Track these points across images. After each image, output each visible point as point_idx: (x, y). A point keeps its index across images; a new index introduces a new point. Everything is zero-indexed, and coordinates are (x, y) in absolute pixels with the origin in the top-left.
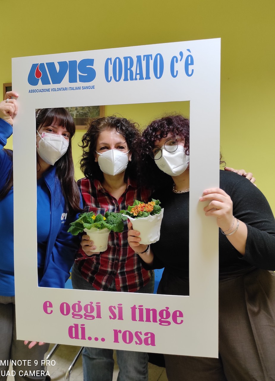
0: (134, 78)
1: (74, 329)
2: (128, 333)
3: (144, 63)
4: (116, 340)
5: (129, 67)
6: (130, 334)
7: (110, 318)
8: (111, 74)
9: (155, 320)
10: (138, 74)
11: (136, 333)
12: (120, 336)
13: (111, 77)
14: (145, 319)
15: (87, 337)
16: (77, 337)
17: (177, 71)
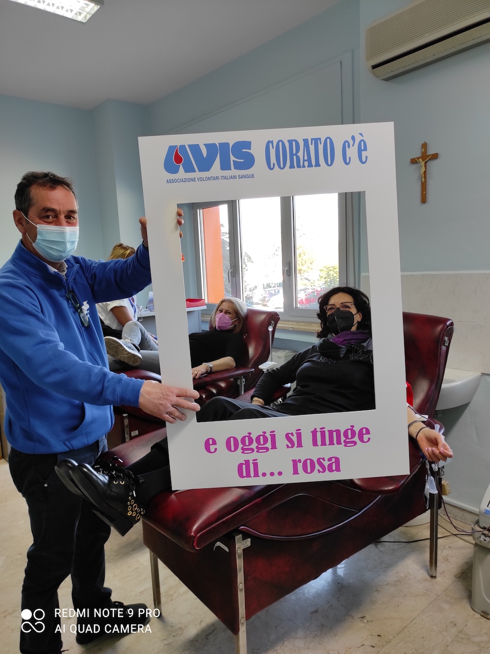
0: (302, 165)
1: (244, 466)
2: (308, 461)
3: (312, 148)
4: (296, 472)
5: (294, 152)
6: (312, 461)
7: (288, 447)
8: (273, 160)
9: (339, 443)
10: (306, 161)
11: (319, 460)
12: (300, 466)
13: (274, 164)
14: (327, 442)
15: (260, 474)
16: (248, 475)
17: (350, 158)
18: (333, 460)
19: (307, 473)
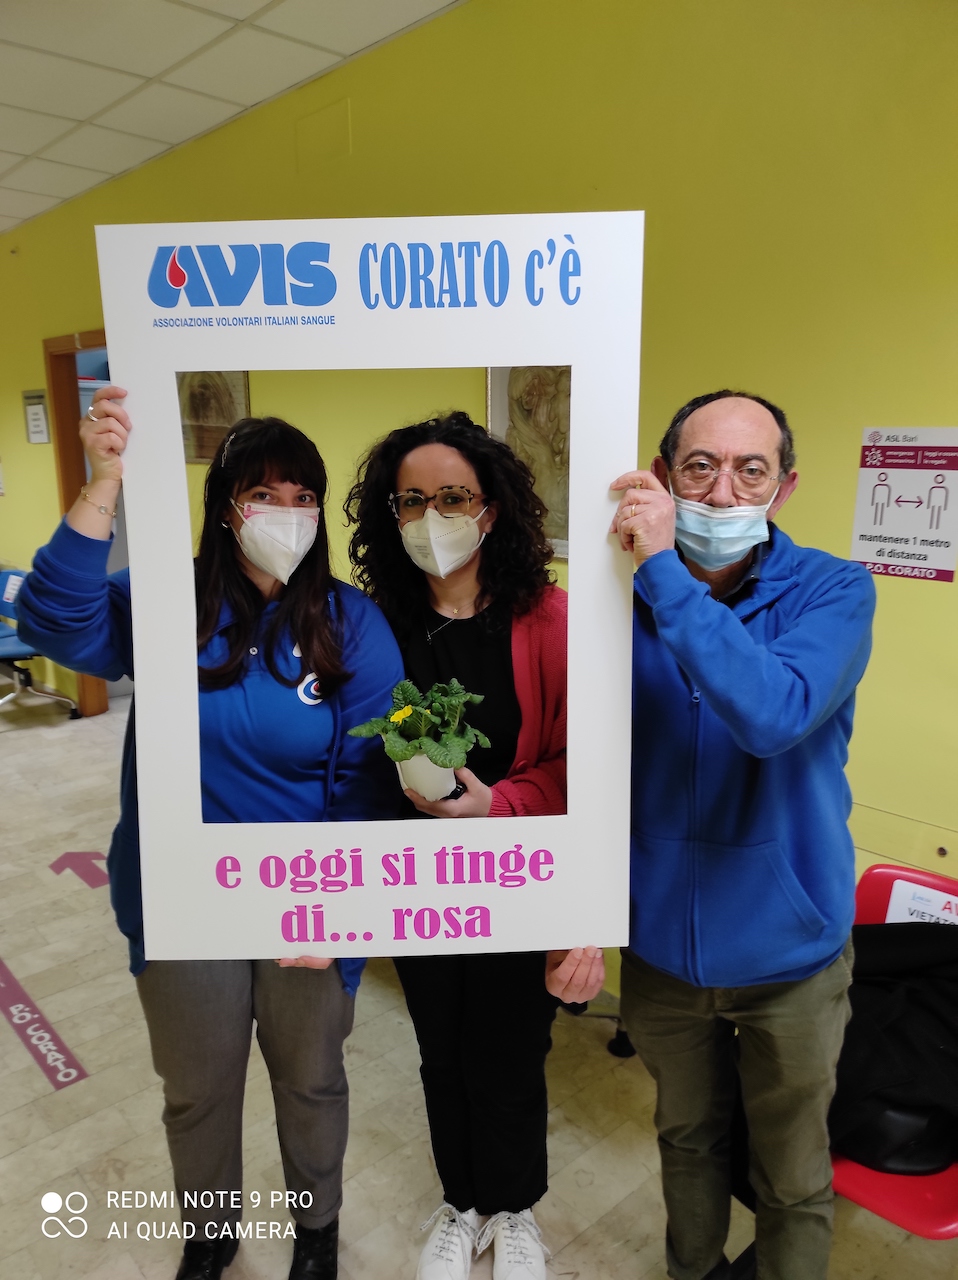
0: (436, 300)
1: (295, 918)
2: (427, 914)
3: (460, 263)
4: (400, 934)
5: (422, 273)
6: (434, 914)
7: (386, 882)
8: (376, 286)
9: (490, 878)
10: (446, 292)
11: (447, 912)
12: (409, 922)
13: (377, 296)
14: (467, 876)
15: (327, 934)
16: (303, 937)
17: (541, 290)
18: (478, 913)
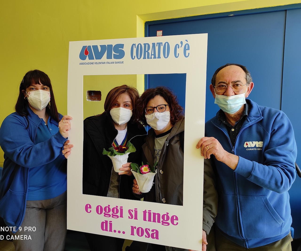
0: (150, 57)
1: (104, 224)
2: (140, 229)
3: (157, 48)
4: (132, 234)
5: (147, 50)
7: (129, 218)
8: (135, 54)
9: (159, 221)
10: (153, 55)
11: (146, 229)
12: (135, 230)
14: (152, 220)
15: (113, 230)
17: (178, 54)
18: (155, 231)
19: (139, 236)
